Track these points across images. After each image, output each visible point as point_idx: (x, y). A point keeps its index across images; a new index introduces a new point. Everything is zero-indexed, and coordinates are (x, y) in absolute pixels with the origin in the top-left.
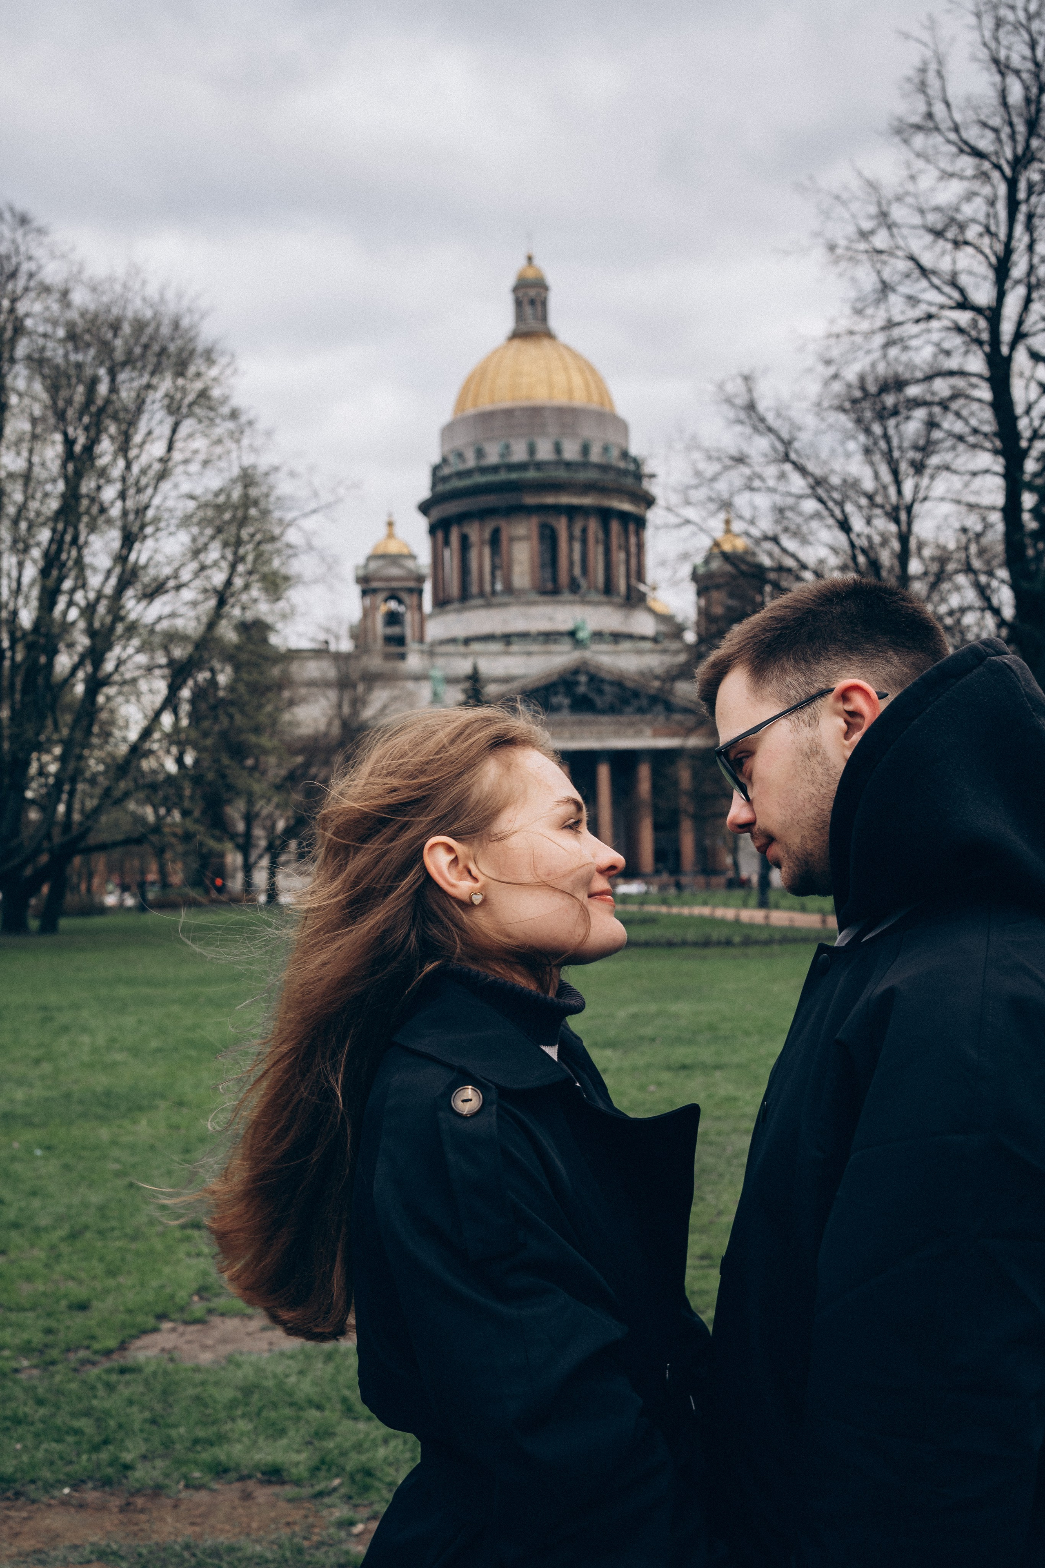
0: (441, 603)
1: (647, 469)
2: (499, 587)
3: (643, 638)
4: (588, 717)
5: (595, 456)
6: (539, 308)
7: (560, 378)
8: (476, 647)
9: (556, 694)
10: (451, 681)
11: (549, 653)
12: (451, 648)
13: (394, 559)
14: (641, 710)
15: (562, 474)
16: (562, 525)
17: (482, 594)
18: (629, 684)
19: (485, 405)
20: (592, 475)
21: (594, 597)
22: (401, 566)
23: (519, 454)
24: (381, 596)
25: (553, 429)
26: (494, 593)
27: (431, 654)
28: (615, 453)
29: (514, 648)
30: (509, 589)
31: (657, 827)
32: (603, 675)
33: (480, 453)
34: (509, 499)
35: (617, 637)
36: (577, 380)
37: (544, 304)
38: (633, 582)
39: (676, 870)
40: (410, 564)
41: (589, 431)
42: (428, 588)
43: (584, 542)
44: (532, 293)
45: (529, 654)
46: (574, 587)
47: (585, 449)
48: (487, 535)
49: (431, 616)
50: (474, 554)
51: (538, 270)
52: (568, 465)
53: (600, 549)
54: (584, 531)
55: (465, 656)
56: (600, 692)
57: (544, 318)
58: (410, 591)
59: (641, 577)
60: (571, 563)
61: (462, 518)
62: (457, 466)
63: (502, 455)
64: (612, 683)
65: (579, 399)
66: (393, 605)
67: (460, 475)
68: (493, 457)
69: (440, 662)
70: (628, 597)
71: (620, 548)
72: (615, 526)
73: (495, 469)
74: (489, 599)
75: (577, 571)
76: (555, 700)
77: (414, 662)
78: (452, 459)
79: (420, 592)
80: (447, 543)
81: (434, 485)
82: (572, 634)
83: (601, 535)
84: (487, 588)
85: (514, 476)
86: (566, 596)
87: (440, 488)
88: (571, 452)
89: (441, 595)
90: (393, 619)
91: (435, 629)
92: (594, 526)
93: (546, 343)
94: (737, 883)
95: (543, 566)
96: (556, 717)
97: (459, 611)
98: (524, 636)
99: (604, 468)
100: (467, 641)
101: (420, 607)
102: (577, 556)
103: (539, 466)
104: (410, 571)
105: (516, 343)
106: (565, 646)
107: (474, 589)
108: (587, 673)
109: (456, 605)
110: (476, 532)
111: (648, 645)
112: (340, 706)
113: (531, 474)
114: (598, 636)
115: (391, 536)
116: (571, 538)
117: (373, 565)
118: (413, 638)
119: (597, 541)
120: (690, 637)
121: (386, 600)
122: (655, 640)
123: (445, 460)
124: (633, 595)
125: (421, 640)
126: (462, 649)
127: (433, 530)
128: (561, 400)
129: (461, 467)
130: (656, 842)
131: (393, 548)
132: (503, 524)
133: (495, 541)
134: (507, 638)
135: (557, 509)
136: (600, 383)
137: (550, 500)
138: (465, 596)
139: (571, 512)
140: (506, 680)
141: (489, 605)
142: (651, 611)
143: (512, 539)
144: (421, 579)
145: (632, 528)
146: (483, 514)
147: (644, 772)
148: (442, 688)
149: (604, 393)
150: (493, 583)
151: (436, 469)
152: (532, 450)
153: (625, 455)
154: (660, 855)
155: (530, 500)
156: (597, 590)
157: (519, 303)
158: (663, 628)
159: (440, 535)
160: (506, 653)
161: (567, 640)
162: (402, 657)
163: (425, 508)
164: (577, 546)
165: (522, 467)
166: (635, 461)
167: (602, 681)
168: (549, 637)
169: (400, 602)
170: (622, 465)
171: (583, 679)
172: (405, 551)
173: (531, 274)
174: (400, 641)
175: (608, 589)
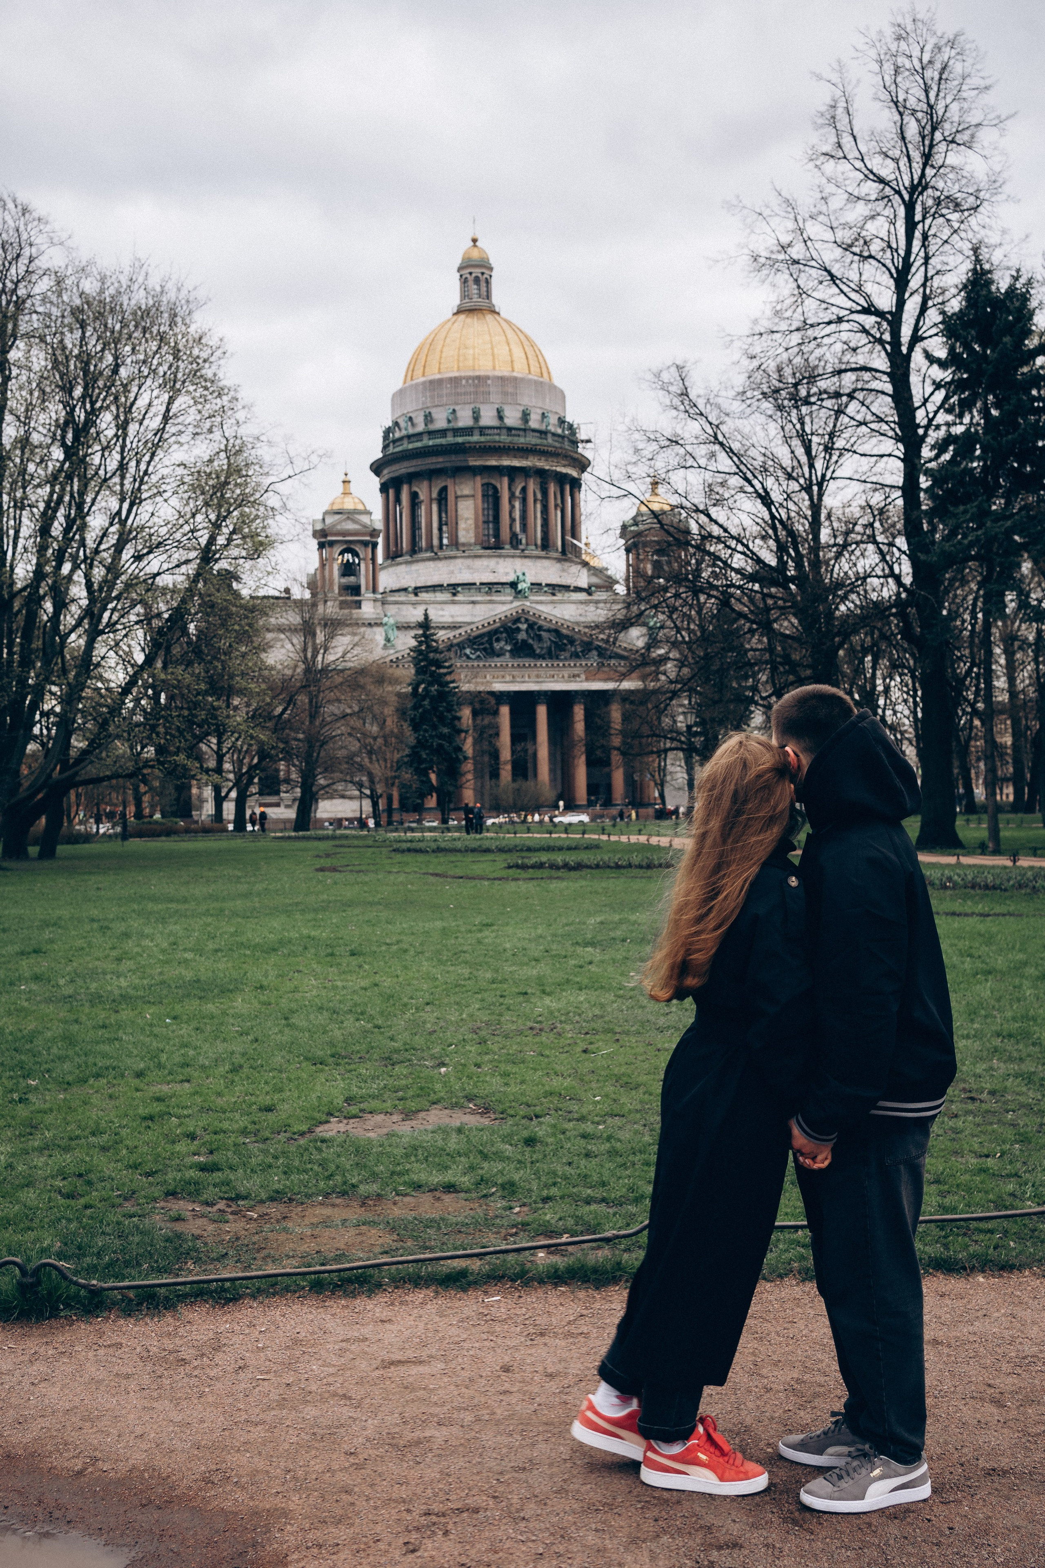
0: (393, 555)
1: (582, 435)
2: (445, 541)
3: (578, 589)
4: (527, 662)
5: (534, 423)
6: (483, 284)
7: (502, 351)
8: (424, 596)
9: (498, 640)
10: (403, 627)
11: (491, 602)
12: (402, 597)
13: (350, 515)
14: (576, 656)
15: (504, 438)
16: (503, 485)
17: (430, 548)
18: (565, 631)
19: (434, 374)
20: (532, 440)
21: (532, 551)
22: (355, 522)
23: (465, 419)
24: (338, 549)
25: (496, 398)
26: (441, 546)
27: (384, 603)
28: (553, 420)
29: (459, 598)
30: (455, 543)
31: (589, 764)
32: (541, 623)
33: (428, 418)
34: (456, 460)
35: (555, 588)
36: (518, 353)
37: (488, 282)
38: (568, 538)
39: (608, 803)
40: (365, 519)
41: (528, 399)
42: (380, 540)
43: (524, 500)
44: (477, 272)
45: (473, 602)
46: (515, 542)
47: (525, 416)
48: (435, 495)
49: (383, 568)
50: (423, 511)
51: (482, 250)
52: (510, 429)
53: (539, 506)
54: (524, 490)
55: (414, 604)
56: (540, 638)
57: (488, 296)
58: (365, 544)
59: (575, 534)
60: (513, 520)
61: (411, 478)
62: (406, 429)
63: (449, 421)
64: (549, 631)
65: (520, 370)
66: (348, 557)
67: (409, 437)
68: (440, 423)
69: (392, 610)
70: (564, 552)
71: (556, 506)
72: (552, 488)
73: (443, 432)
74: (436, 553)
75: (518, 527)
76: (497, 646)
77: (368, 610)
78: (402, 424)
79: (375, 545)
80: (398, 500)
81: (385, 447)
82: (513, 585)
83: (539, 496)
84: (436, 542)
85: (460, 440)
86: (508, 550)
87: (391, 450)
88: (512, 418)
89: (392, 548)
90: (348, 569)
91: (388, 579)
92: (532, 486)
93: (489, 317)
94: (663, 814)
95: (486, 522)
96: (498, 661)
97: (407, 563)
98: (468, 586)
99: (543, 433)
100: (417, 591)
101: (374, 559)
102: (517, 514)
103: (482, 430)
104: (365, 526)
105: (462, 317)
106: (507, 596)
107: (424, 544)
108: (527, 620)
109: (408, 558)
110: (423, 491)
111: (583, 596)
112: (305, 650)
113: (476, 438)
114: (536, 586)
115: (346, 493)
116: (512, 497)
117: (329, 520)
118: (367, 589)
119: (535, 501)
120: (621, 589)
121: (342, 553)
122: (588, 591)
123: (396, 424)
124: (569, 549)
125: (374, 591)
126: (412, 597)
127: (384, 488)
128: (503, 370)
129: (411, 431)
130: (589, 776)
131: (349, 504)
132: (449, 483)
133: (442, 499)
134: (454, 588)
135: (499, 471)
136: (538, 355)
137: (493, 463)
138: (414, 549)
139: (512, 473)
140: (454, 627)
141: (436, 558)
142: (585, 564)
143: (457, 497)
144: (374, 533)
145: (568, 488)
146: (431, 474)
147: (579, 712)
148: (393, 634)
149: (543, 365)
150: (441, 539)
151: (387, 432)
152: (476, 416)
153: (562, 421)
154: (592, 789)
155: (474, 462)
156: (536, 545)
157: (464, 281)
158: (595, 580)
159: (391, 492)
160: (453, 602)
161: (508, 590)
162: (358, 604)
163: (377, 468)
164: (517, 504)
165: (467, 431)
166: (571, 427)
167: (540, 628)
168: (491, 587)
169: (355, 554)
170: (559, 431)
171: (524, 627)
172: (360, 507)
173: (475, 254)
174: (355, 590)
175: (546, 545)
